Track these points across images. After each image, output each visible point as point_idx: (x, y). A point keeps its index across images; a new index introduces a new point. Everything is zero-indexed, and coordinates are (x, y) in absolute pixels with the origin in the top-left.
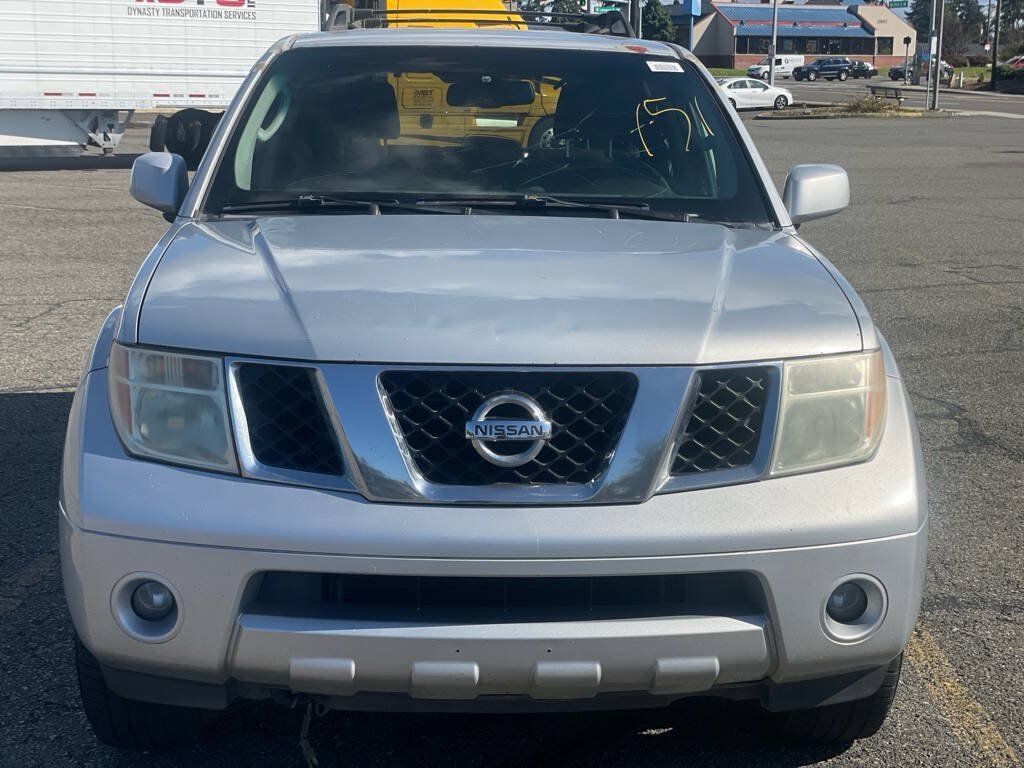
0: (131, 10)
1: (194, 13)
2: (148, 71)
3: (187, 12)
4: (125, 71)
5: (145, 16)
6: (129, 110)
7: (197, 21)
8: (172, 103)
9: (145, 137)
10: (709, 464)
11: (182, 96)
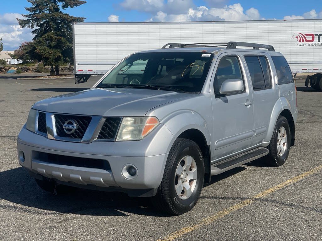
0: (297, 45)
1: (317, 45)
2: (301, 62)
3: (315, 44)
4: (294, 62)
5: (301, 46)
6: (295, 74)
7: (318, 47)
8: (307, 72)
9: (304, 82)
10: (105, 137)
11: (311, 69)
